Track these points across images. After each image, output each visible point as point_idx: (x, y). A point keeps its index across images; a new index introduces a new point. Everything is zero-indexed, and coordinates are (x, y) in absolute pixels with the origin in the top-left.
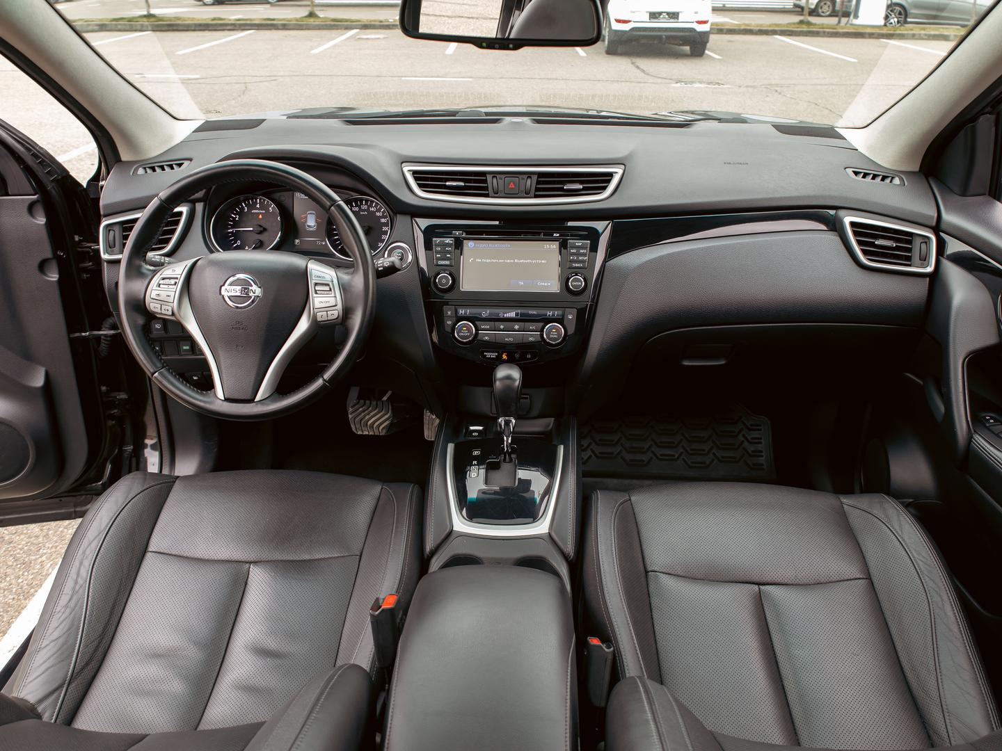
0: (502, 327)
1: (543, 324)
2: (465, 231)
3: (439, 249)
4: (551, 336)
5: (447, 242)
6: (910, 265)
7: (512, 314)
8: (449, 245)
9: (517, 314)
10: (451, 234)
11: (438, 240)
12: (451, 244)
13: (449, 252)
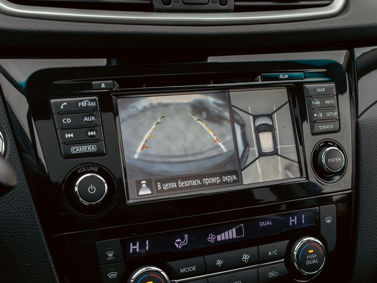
0: (219, 263)
1: (287, 242)
2: (117, 80)
3: (69, 121)
4: (308, 262)
5: (84, 104)
7: (231, 234)
8: (88, 111)
9: (239, 232)
10: (91, 87)
11: (64, 102)
12: (94, 109)
13: (91, 126)
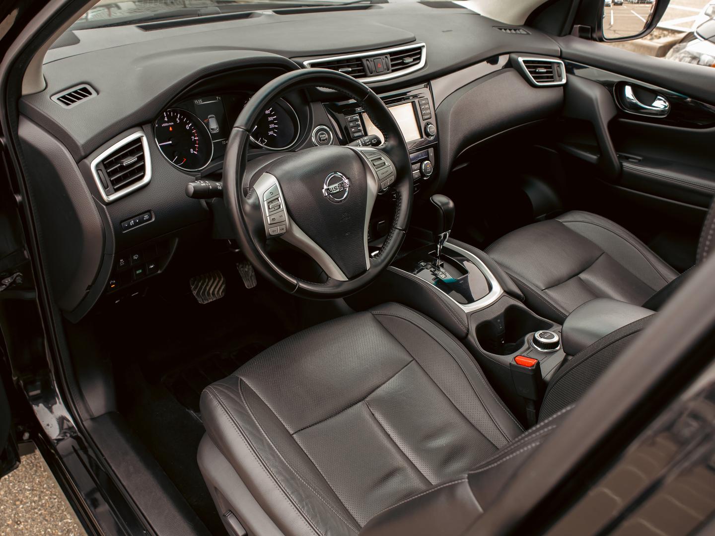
3: (352, 124)
6: (553, 81)
13: (359, 126)
